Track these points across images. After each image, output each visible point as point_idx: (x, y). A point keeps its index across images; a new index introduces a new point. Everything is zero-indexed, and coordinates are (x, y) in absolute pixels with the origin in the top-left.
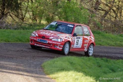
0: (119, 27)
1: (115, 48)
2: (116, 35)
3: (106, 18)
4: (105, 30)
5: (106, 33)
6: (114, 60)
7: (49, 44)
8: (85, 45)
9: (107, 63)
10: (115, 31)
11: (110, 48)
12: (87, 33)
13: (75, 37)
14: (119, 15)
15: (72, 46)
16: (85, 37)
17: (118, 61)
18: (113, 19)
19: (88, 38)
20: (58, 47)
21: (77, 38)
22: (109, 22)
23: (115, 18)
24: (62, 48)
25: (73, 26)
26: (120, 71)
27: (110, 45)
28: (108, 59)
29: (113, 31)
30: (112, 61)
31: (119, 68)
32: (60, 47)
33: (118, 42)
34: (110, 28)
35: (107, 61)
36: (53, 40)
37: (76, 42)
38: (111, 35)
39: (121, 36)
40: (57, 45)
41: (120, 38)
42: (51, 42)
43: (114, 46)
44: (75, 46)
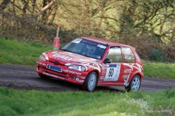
0: (31, 27)
1: (23, 69)
2: (24, 43)
3: (6, 10)
4: (4, 34)
5: (7, 38)
6: (21, 92)
7: (63, 73)
8: (125, 76)
9: (7, 97)
10: (23, 35)
11: (14, 69)
12: (130, 58)
13: (108, 65)
14: (30, 5)
15: (101, 78)
16: (125, 64)
17: (29, 92)
18: (19, 13)
19: (131, 66)
20: (77, 79)
21: (110, 66)
22: (13, 17)
23: (24, 10)
24: (83, 81)
25: (105, 47)
26: (32, 112)
27: (14, 63)
28: (10, 90)
29: (20, 36)
30: (16, 92)
31: (29, 106)
32: (80, 79)
33: (30, 57)
34: (14, 29)
35: (7, 93)
36: (70, 68)
37: (108, 72)
38: (16, 43)
39: (34, 45)
40: (76, 76)
41: (33, 48)
42: (66, 71)
43: (21, 64)
44: (107, 77)
